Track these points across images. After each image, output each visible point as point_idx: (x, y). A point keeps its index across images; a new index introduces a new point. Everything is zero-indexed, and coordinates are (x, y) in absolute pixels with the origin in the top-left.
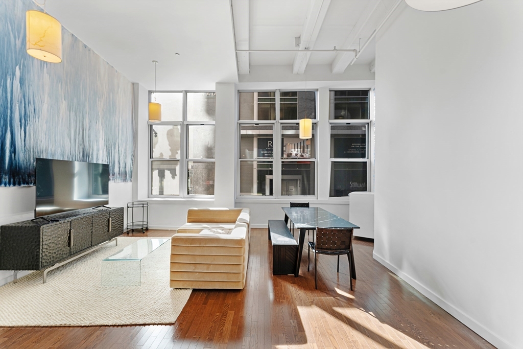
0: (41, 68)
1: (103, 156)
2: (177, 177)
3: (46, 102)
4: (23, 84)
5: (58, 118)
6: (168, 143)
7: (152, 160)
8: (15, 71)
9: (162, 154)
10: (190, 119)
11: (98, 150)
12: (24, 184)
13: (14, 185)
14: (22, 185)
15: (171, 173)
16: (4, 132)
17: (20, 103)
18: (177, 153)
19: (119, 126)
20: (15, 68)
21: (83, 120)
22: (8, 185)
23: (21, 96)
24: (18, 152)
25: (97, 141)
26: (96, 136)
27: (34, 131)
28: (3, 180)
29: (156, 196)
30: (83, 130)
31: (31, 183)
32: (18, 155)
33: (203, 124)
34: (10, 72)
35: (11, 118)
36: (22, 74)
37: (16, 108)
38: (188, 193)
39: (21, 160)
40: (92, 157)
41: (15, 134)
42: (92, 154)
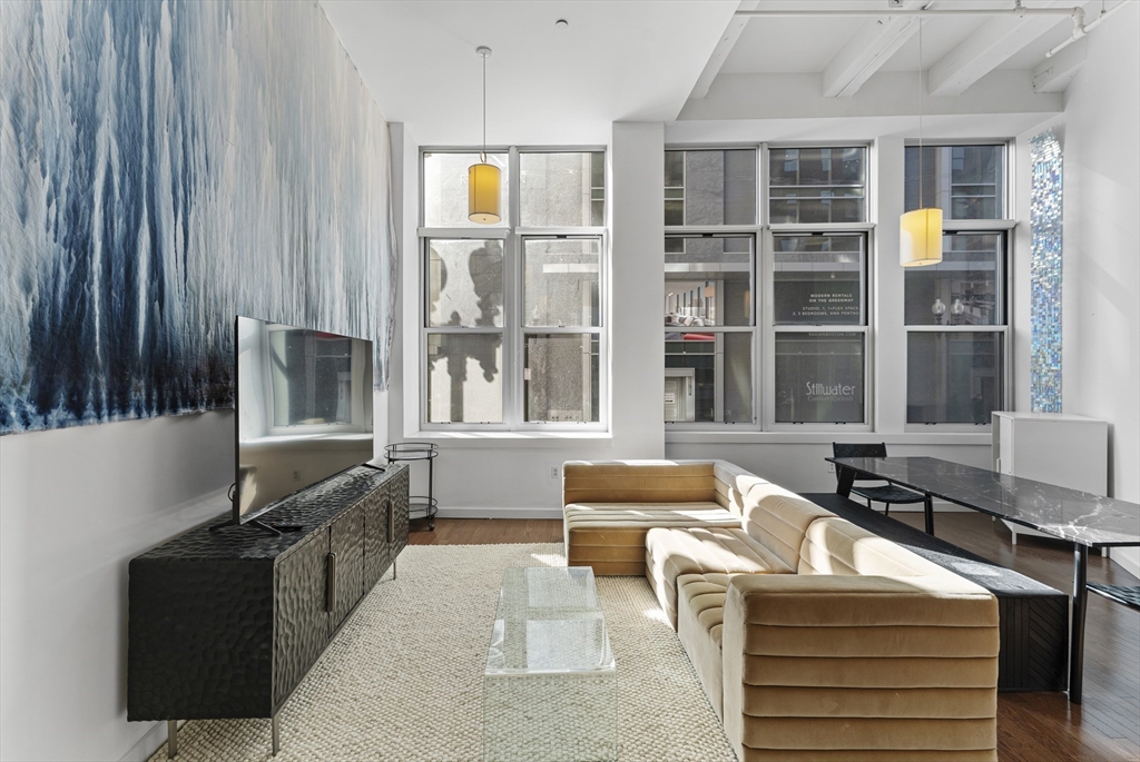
0: (220, 26)
1: (341, 320)
2: (498, 377)
3: (231, 139)
4: (179, 67)
5: (257, 195)
6: (472, 285)
7: (428, 330)
8: (160, 14)
9: (456, 317)
10: (527, 222)
11: (333, 303)
12: (185, 406)
13: (161, 412)
14: (182, 411)
15: (481, 365)
16: (132, 226)
17: (172, 129)
18: (497, 313)
19: (366, 235)
20: (160, 6)
21: (306, 208)
22: (145, 414)
23: (174, 106)
24: (170, 295)
25: (331, 274)
26: (329, 260)
27: (205, 229)
28: (133, 393)
29: (441, 426)
30: (306, 240)
31: (202, 404)
32: (171, 306)
33: (564, 236)
34: (146, 17)
35: (151, 176)
36: (176, 30)
37: (162, 145)
38: (526, 419)
39: (178, 323)
40: (323, 320)
41: (161, 234)
42: (323, 312)
